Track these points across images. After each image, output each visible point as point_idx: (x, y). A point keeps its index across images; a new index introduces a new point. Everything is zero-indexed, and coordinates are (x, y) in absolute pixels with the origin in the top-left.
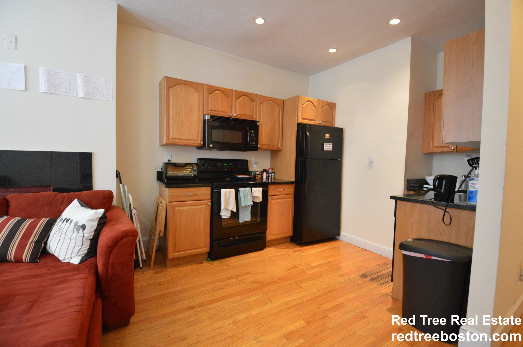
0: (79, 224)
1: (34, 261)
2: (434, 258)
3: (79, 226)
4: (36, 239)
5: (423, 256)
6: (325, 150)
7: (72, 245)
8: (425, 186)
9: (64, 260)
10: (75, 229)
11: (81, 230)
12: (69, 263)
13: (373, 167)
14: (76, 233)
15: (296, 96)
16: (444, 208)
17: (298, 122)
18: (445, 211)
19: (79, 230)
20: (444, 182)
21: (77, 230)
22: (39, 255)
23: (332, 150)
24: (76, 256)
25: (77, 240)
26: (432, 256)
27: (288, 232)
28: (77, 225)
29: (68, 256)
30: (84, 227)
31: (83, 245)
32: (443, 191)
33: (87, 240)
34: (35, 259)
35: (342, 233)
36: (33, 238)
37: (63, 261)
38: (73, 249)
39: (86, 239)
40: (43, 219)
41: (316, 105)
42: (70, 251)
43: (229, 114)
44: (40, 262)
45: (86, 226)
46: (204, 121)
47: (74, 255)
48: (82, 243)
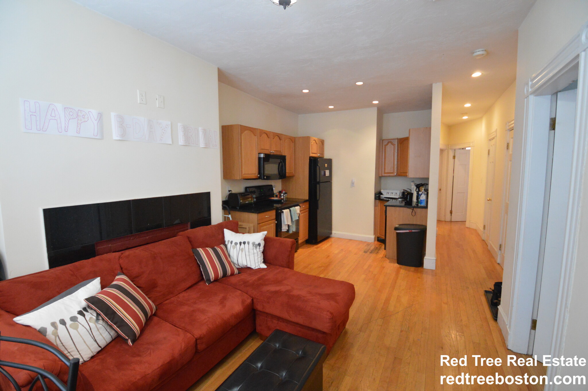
0: (256, 243)
2: (413, 231)
3: (256, 244)
5: (408, 231)
6: (326, 176)
7: (256, 258)
8: (381, 196)
9: (256, 267)
10: (254, 247)
11: (258, 247)
13: (354, 186)
15: (308, 137)
16: (413, 209)
17: (310, 156)
18: (413, 210)
19: (257, 247)
20: (409, 196)
21: (255, 247)
23: (329, 175)
26: (412, 230)
27: (306, 237)
28: (255, 244)
29: (257, 265)
30: (259, 245)
32: (408, 200)
35: (334, 232)
37: (254, 269)
38: (258, 260)
41: (317, 143)
42: (256, 261)
43: (270, 151)
45: (261, 244)
46: (259, 159)
47: (259, 264)
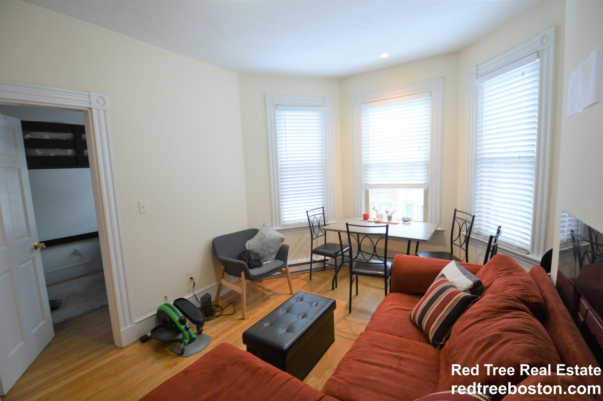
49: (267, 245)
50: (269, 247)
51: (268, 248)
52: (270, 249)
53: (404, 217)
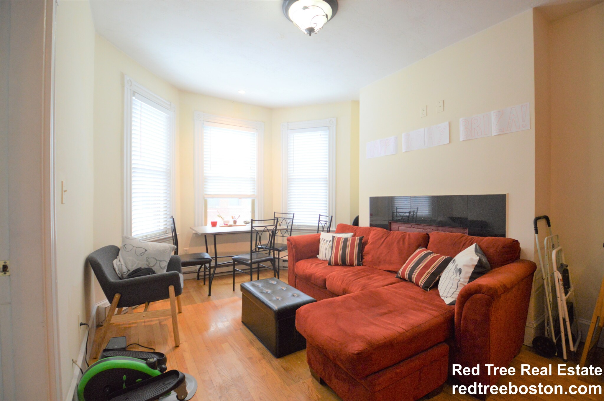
0: (458, 267)
1: (425, 288)
4: (433, 271)
7: (450, 286)
9: (442, 297)
10: (455, 270)
12: (443, 300)
14: (455, 275)
19: (457, 273)
22: (432, 285)
24: (450, 297)
25: (454, 282)
29: (444, 295)
30: (460, 271)
31: (458, 289)
33: (462, 285)
34: (427, 287)
36: (431, 270)
38: (450, 289)
39: (461, 283)
40: (443, 256)
44: (429, 291)
45: (462, 270)
47: (449, 295)
48: (457, 286)
49: (155, 259)
50: (159, 260)
51: (158, 262)
52: (161, 263)
53: (246, 220)
